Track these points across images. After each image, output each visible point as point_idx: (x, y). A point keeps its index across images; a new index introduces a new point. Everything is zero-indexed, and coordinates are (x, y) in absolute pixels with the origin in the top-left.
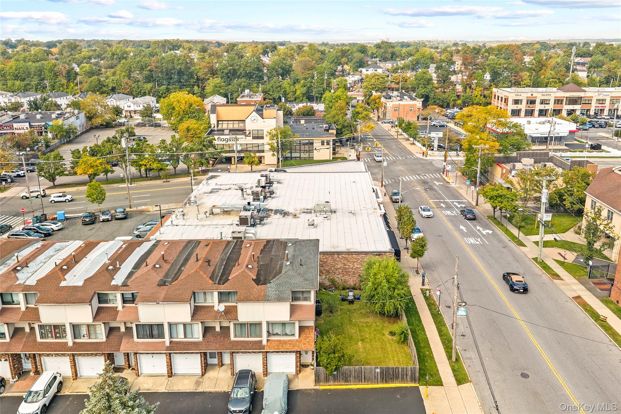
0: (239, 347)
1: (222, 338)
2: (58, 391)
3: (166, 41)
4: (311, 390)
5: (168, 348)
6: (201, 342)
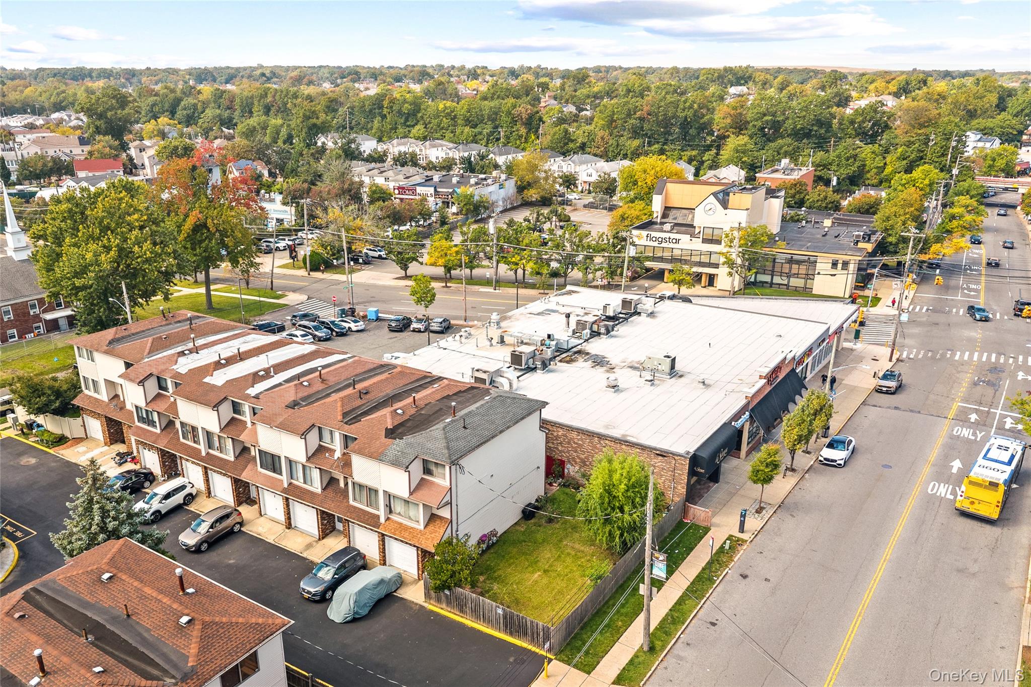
0: (354, 515)
1: (342, 497)
2: (185, 504)
3: (728, 70)
4: (417, 604)
5: (285, 491)
6: (319, 495)
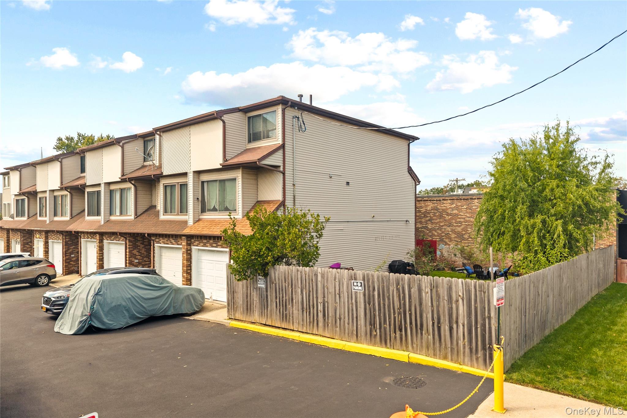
0: (159, 227)
1: (154, 217)
4: (213, 323)
5: (99, 227)
6: (131, 222)
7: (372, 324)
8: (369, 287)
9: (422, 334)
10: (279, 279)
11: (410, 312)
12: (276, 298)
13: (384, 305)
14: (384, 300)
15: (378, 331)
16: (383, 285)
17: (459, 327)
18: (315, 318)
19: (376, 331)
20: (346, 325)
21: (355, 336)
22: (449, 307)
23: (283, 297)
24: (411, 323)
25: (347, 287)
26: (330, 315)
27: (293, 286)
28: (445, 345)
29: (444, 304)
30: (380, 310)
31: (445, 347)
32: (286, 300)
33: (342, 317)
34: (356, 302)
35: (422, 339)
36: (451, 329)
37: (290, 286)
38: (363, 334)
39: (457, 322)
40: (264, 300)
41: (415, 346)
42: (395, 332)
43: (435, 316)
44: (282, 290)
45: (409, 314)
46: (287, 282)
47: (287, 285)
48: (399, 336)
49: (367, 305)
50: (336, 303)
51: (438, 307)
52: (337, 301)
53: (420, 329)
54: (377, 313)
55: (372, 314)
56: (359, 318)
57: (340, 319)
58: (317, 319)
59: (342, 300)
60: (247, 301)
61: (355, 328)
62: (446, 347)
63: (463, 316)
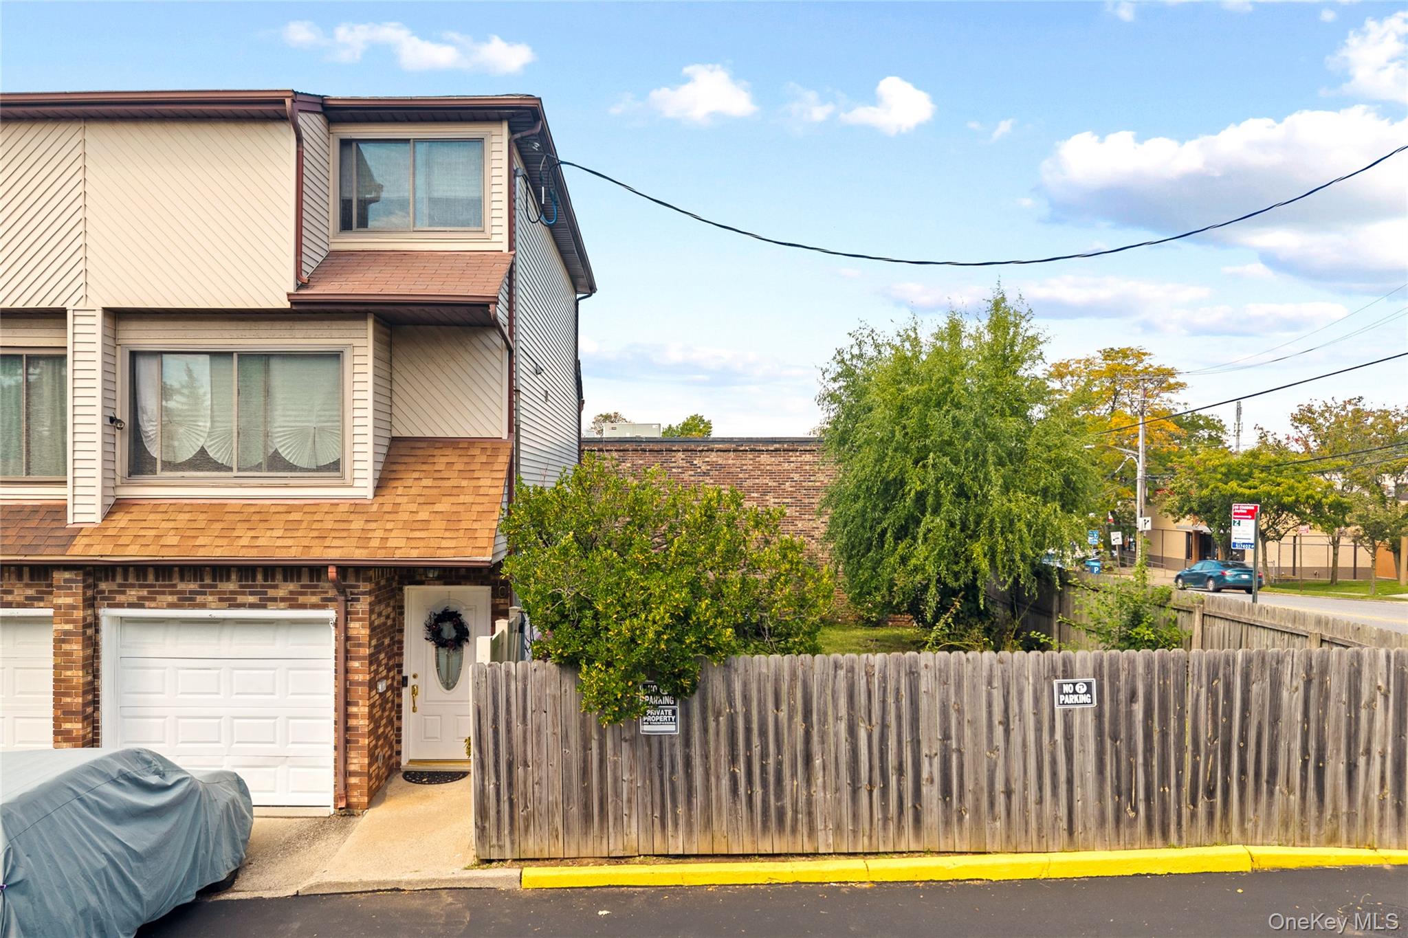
7: (1123, 791)
8: (1115, 691)
9: (1271, 793)
10: (746, 699)
11: (1242, 744)
12: (733, 760)
13: (1164, 735)
14: (1164, 720)
15: (1142, 807)
16: (1164, 683)
17: (1371, 762)
18: (908, 803)
19: (1135, 809)
20: (1032, 806)
21: (1065, 834)
22: (1350, 717)
23: (764, 755)
24: (1243, 771)
25: (1037, 700)
26: (969, 785)
27: (815, 717)
28: (1335, 808)
29: (1337, 711)
30: (1148, 750)
31: (1332, 815)
32: (779, 764)
33: (1017, 786)
34: (1068, 737)
35: (1270, 805)
36: (1351, 769)
37: (799, 718)
38: (1092, 823)
39: (1368, 752)
40: (672, 772)
41: (1249, 826)
42: (1194, 802)
43: (1312, 744)
44: (763, 733)
45: (1240, 748)
46: (784, 707)
47: (783, 715)
48: (1204, 811)
49: (1108, 742)
50: (992, 748)
51: (1321, 721)
52: (996, 744)
53: (1268, 782)
54: (1140, 759)
55: (1124, 764)
56: (1077, 781)
57: (1008, 793)
58: (914, 807)
59: (1016, 737)
60: (586, 791)
61: (1063, 812)
62: (1335, 816)
63: (1383, 734)
